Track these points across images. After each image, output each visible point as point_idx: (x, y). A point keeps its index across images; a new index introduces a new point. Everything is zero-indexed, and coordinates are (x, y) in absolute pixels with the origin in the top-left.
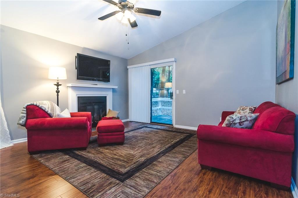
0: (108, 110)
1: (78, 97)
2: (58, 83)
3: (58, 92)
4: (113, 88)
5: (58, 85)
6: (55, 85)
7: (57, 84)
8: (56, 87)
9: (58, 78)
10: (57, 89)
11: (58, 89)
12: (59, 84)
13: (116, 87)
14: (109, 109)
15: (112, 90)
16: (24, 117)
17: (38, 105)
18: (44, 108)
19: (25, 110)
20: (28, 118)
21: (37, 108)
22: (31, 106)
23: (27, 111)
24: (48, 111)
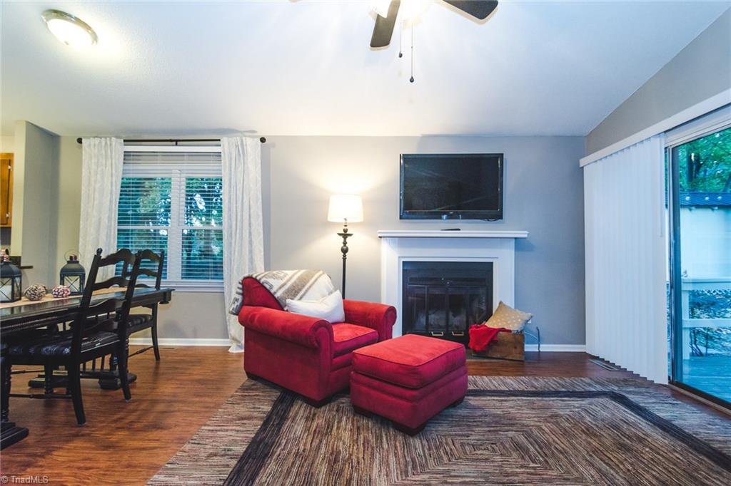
0: (498, 305)
1: (403, 262)
2: (345, 231)
3: (345, 251)
4: (516, 238)
5: (345, 235)
6: (340, 234)
7: (343, 232)
8: (342, 239)
9: (345, 219)
10: (343, 245)
11: (345, 243)
12: (348, 233)
13: (523, 234)
14: (501, 303)
15: (513, 242)
16: (237, 300)
17: (258, 278)
18: (268, 287)
19: (241, 286)
20: (243, 304)
21: (256, 285)
22: (248, 280)
23: (243, 289)
24: (275, 293)
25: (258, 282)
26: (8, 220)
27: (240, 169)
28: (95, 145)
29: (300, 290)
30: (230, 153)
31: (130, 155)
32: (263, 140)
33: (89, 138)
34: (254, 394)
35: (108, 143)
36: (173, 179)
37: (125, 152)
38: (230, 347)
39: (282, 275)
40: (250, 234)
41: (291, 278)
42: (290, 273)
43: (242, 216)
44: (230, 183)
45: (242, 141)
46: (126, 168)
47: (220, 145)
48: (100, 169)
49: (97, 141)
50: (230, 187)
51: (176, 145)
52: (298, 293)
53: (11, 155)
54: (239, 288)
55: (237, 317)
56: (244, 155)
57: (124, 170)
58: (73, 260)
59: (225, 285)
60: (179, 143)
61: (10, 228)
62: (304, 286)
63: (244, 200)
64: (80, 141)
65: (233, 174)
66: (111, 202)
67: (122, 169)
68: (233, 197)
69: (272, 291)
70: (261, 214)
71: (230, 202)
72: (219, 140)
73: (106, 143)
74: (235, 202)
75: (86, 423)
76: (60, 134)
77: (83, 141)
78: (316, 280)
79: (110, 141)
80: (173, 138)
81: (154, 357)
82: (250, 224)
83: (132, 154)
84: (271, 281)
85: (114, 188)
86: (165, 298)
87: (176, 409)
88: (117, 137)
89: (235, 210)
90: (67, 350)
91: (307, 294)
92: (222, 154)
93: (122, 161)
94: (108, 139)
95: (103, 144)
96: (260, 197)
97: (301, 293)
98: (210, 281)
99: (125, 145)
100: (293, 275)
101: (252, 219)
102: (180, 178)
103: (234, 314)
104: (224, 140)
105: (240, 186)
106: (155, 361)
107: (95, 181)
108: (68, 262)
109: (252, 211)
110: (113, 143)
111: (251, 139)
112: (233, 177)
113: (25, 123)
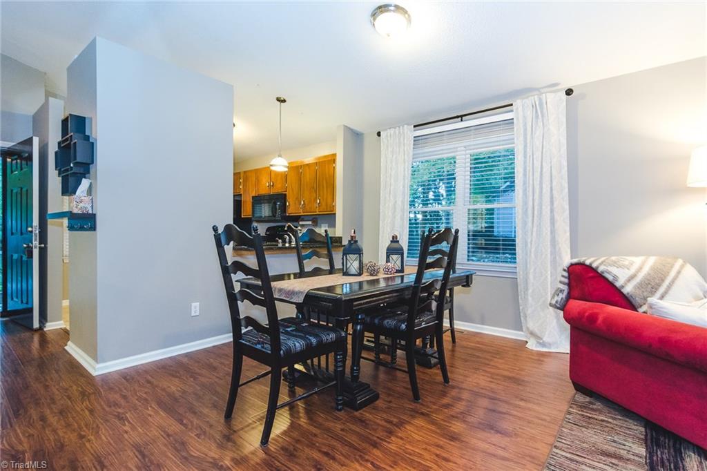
16: (562, 291)
17: (594, 265)
18: (610, 278)
19: (566, 274)
20: (570, 296)
21: (591, 275)
22: (577, 267)
23: (569, 278)
24: (623, 287)
25: (594, 270)
26: (334, 207)
27: (538, 133)
28: (391, 135)
29: (659, 285)
30: (525, 118)
31: (419, 140)
32: (569, 92)
33: (386, 130)
34: (601, 418)
35: (401, 131)
36: (457, 157)
37: (415, 137)
38: (527, 342)
39: (626, 263)
40: (552, 211)
41: (640, 269)
42: (638, 261)
43: (541, 188)
44: (525, 152)
45: (540, 100)
46: (415, 153)
47: (512, 111)
48: (394, 157)
49: (392, 131)
50: (525, 157)
51: (462, 120)
52: (657, 289)
53: (335, 155)
54: (563, 276)
55: (562, 312)
56: (543, 116)
57: (414, 155)
58: (395, 240)
59: (520, 270)
60: (464, 118)
61: (335, 214)
62: (663, 281)
63: (544, 170)
64: (379, 134)
65: (528, 141)
66: (404, 187)
67: (411, 154)
68: (529, 168)
69: (618, 284)
70: (566, 185)
71: (525, 175)
72: (512, 105)
73: (399, 133)
74: (531, 174)
75: (420, 401)
76: (364, 132)
77: (381, 133)
78: (679, 272)
79: (403, 129)
80: (459, 115)
81: (451, 339)
82: (552, 197)
83: (420, 138)
84: (614, 270)
85: (406, 173)
86: (467, 282)
87: (504, 411)
88: (408, 124)
89: (531, 182)
90: (403, 326)
91: (670, 292)
92: (515, 120)
93: (412, 146)
94: (401, 127)
95: (397, 132)
96: (565, 164)
97: (662, 290)
98: (501, 264)
99: (415, 131)
100: (643, 264)
101: (554, 192)
102: (465, 155)
103: (558, 308)
104: (518, 104)
105: (538, 154)
106: (451, 344)
107: (391, 169)
108: (391, 241)
109: (554, 184)
110: (406, 131)
111: (553, 95)
112: (528, 145)
113: (343, 128)
